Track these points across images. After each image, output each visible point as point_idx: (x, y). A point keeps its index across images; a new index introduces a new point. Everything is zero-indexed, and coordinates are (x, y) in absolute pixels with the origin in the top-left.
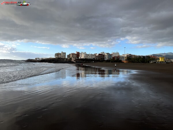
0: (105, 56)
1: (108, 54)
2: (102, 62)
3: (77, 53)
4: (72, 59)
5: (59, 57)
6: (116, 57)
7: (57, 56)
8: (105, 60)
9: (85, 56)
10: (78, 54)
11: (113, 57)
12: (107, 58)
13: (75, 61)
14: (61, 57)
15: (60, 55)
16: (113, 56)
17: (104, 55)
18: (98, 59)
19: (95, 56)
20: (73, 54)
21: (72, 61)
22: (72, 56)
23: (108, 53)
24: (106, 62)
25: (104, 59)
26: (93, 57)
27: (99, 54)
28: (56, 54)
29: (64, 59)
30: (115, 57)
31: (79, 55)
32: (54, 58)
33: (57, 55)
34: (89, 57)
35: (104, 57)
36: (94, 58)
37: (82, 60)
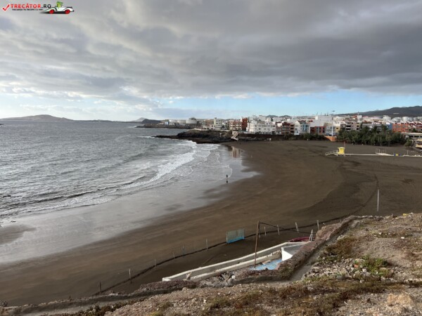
0: (295, 127)
2: (288, 139)
4: (233, 134)
9: (256, 129)
15: (211, 125)
16: (313, 125)
19: (275, 127)
20: (235, 123)
21: (232, 137)
22: (233, 127)
24: (296, 139)
26: (271, 130)
29: (219, 131)
30: (317, 128)
31: (246, 123)
33: (206, 124)
34: (263, 131)
35: (293, 129)
36: (273, 132)
37: (251, 135)
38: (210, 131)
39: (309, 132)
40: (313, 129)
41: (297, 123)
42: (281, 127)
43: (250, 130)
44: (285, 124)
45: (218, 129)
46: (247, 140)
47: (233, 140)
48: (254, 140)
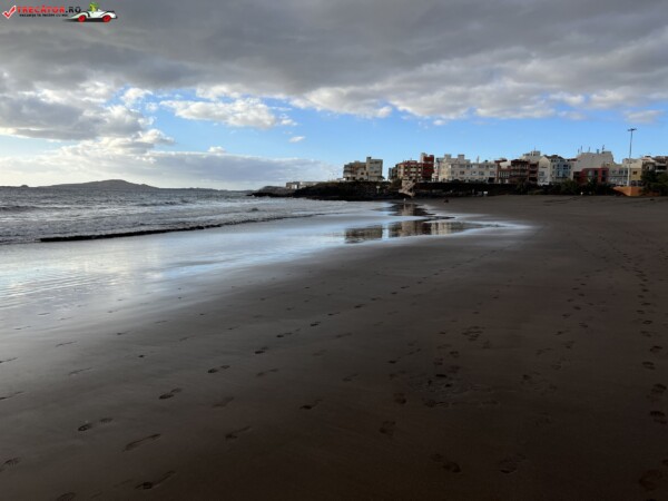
0: (540, 170)
1: (554, 158)
2: (524, 193)
3: (426, 159)
4: (403, 185)
5: (358, 178)
6: (590, 174)
7: (349, 176)
8: (540, 183)
9: (453, 172)
10: (428, 164)
11: (576, 173)
12: (547, 177)
13: (410, 190)
14: (365, 177)
15: (360, 171)
16: (578, 168)
17: (536, 165)
18: (507, 182)
19: (495, 169)
20: (408, 165)
21: (401, 191)
22: (405, 173)
23: (555, 156)
24: (542, 193)
25: (535, 179)
26: (487, 175)
27: (515, 162)
28: (346, 166)
29: (376, 183)
30: (587, 170)
31: (432, 165)
32: (341, 184)
33: (351, 172)
34: (468, 176)
35: (535, 172)
36: (491, 179)
37: (442, 185)
38: (357, 183)
39: (572, 178)
40: (579, 175)
43: (441, 177)
45: (374, 179)
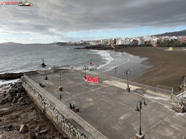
2: (136, 47)
3: (114, 39)
6: (148, 42)
9: (122, 43)
15: (100, 42)
18: (132, 44)
22: (110, 42)
24: (139, 47)
26: (128, 43)
31: (116, 41)
34: (125, 44)
35: (137, 42)
37: (120, 46)
38: (100, 45)
39: (144, 43)
40: (145, 42)
41: (139, 40)
42: (132, 42)
43: (119, 44)
44: (134, 40)
45: (103, 44)
46: (119, 48)
47: (113, 48)
48: (122, 48)
